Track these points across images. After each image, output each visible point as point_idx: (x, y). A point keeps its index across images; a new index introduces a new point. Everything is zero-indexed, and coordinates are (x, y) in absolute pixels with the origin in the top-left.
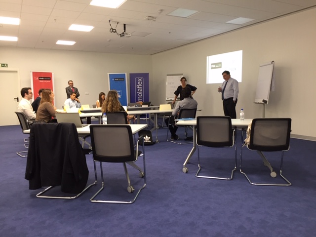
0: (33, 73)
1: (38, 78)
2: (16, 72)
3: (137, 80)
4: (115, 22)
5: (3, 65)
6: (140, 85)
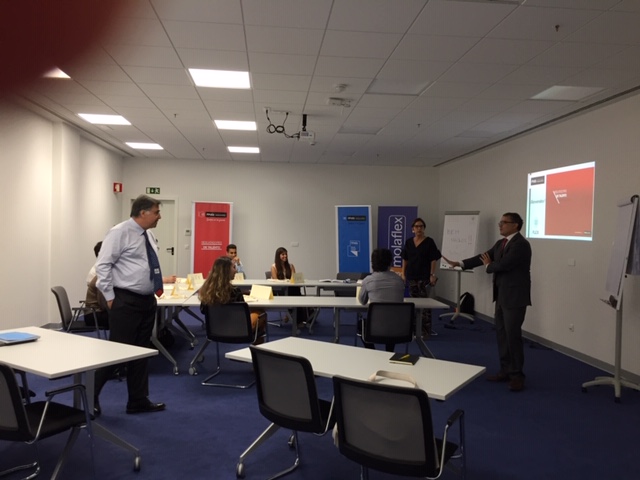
1: (203, 214)
2: (172, 202)
3: (393, 220)
4: (282, 112)
5: (153, 191)
6: (398, 230)
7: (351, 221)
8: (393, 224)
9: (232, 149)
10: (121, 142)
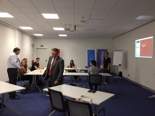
0: (52, 49)
2: (47, 49)
3: (101, 53)
4: (69, 25)
6: (103, 55)
7: (91, 53)
8: (101, 54)
9: (60, 35)
10: (33, 34)
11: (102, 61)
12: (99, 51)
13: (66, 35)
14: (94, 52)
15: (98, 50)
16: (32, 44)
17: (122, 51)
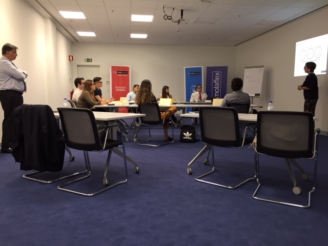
0: (113, 67)
1: (116, 72)
2: (99, 66)
3: (215, 74)
4: (171, 8)
5: (88, 60)
6: (217, 79)
7: (192, 74)
8: (214, 76)
9: (133, 36)
10: (75, 31)
11: (217, 90)
12: (211, 71)
13: (144, 36)
14: (200, 73)
15: (207, 67)
16: (70, 56)
17: (262, 67)
